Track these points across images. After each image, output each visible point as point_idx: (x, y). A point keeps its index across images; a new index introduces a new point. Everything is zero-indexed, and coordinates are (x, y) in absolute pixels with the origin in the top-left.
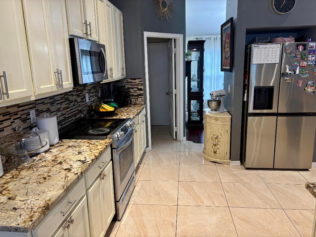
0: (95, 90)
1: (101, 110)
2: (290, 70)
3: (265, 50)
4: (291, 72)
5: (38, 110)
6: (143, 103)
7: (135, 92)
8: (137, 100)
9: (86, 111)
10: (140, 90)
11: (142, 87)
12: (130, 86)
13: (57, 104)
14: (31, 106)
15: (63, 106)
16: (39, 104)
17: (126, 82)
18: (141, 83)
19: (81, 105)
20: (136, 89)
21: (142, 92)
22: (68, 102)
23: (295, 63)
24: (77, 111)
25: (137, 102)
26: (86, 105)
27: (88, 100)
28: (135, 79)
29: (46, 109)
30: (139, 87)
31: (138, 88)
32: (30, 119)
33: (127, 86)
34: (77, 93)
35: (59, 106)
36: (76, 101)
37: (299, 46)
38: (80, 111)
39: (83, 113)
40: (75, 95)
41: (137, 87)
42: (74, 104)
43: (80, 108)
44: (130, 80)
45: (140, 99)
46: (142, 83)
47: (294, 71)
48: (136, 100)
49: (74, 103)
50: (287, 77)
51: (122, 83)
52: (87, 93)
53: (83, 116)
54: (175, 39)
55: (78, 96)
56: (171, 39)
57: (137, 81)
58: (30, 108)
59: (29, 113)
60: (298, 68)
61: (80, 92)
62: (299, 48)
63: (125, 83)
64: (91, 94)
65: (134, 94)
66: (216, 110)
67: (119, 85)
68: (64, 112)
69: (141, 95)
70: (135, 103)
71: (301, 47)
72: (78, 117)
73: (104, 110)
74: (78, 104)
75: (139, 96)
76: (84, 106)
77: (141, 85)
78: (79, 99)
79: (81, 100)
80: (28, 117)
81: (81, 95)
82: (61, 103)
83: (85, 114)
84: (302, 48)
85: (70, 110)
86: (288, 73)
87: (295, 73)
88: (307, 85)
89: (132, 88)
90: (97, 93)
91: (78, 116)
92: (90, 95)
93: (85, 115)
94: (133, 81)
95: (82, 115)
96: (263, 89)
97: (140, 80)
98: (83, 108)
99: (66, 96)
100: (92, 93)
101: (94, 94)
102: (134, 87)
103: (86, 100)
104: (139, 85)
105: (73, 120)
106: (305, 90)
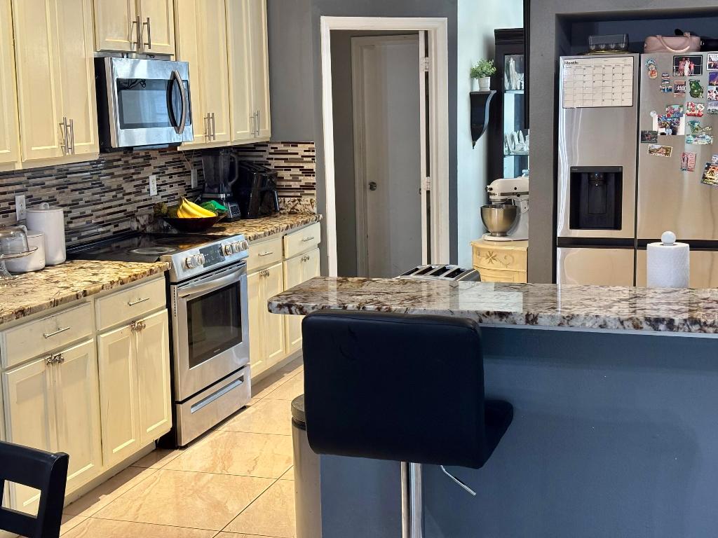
0: (181, 170)
1: (181, 215)
2: (662, 125)
3: (595, 72)
4: (663, 130)
5: (32, 196)
6: (315, 210)
7: (295, 178)
8: (299, 200)
9: (146, 217)
10: (309, 172)
11: (313, 166)
12: (282, 164)
13: (72, 191)
14: (18, 187)
15: (87, 195)
16: (34, 185)
17: (273, 151)
18: (311, 154)
19: (135, 202)
20: (297, 172)
21: (312, 180)
22: (98, 190)
23: (673, 106)
24: (121, 215)
25: (299, 207)
26: (148, 202)
27: (154, 192)
28: (295, 144)
29: (47, 198)
30: (306, 166)
31: (301, 168)
32: (15, 211)
33: (274, 163)
34: (124, 172)
35: (76, 195)
36: (120, 189)
37: (682, 63)
38: (132, 215)
39: (138, 221)
40: (119, 176)
41: (301, 165)
42: (116, 196)
43: (130, 208)
44: (281, 147)
45: (306, 200)
46: (314, 154)
47: (671, 127)
48: (294, 201)
49: (114, 193)
50: (656, 142)
51: (261, 153)
52: (154, 174)
53: (138, 228)
54: (426, 32)
55: (128, 178)
56: (417, 33)
57: (301, 149)
58: (17, 191)
59: (14, 199)
60: (683, 120)
61: (132, 171)
62: (681, 67)
63: (270, 154)
64: (167, 179)
65: (291, 183)
66: (504, 234)
67: (255, 159)
68: (88, 210)
69: (310, 187)
70: (293, 208)
71: (687, 64)
72: (125, 228)
73: (186, 216)
74: (127, 197)
75: (306, 192)
76: (142, 204)
77: (310, 159)
78: (129, 187)
79: (134, 190)
80: (12, 208)
81: (134, 177)
82: (81, 190)
83: (142, 221)
84: (690, 67)
85: (104, 209)
86: (656, 133)
87: (674, 133)
88: (709, 165)
89: (288, 169)
90: (183, 178)
91: (123, 226)
92: (162, 179)
93: (144, 226)
94: (291, 149)
95: (135, 225)
96: (595, 173)
97: (307, 147)
98: (138, 208)
99: (95, 177)
100: (171, 176)
101: (176, 178)
102: (293, 165)
103: (149, 190)
104: (305, 159)
105: (109, 231)
106: (704, 177)
